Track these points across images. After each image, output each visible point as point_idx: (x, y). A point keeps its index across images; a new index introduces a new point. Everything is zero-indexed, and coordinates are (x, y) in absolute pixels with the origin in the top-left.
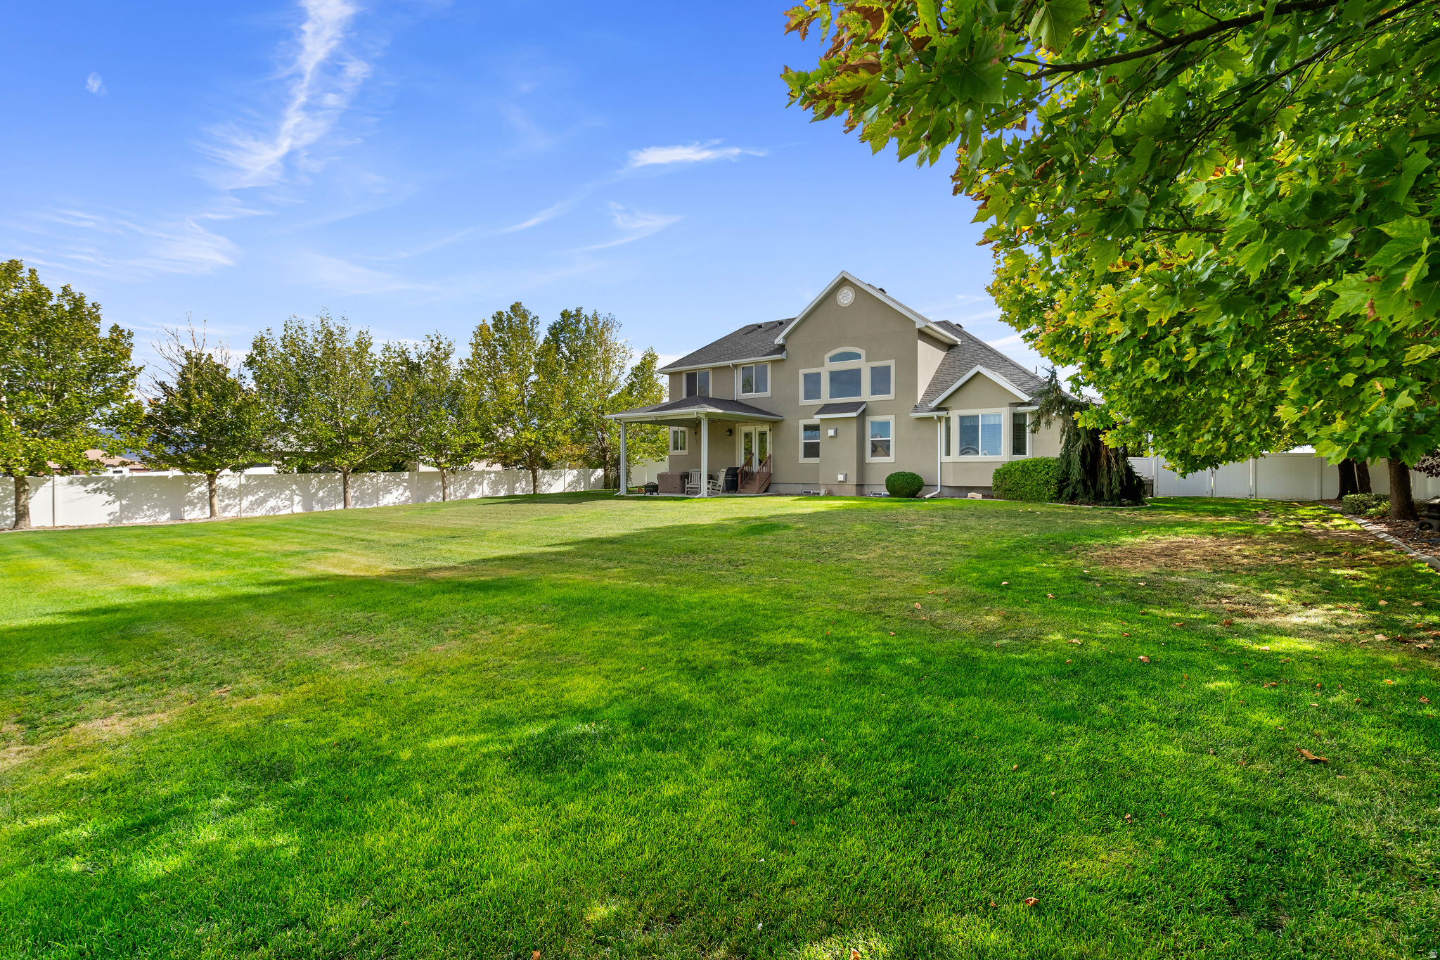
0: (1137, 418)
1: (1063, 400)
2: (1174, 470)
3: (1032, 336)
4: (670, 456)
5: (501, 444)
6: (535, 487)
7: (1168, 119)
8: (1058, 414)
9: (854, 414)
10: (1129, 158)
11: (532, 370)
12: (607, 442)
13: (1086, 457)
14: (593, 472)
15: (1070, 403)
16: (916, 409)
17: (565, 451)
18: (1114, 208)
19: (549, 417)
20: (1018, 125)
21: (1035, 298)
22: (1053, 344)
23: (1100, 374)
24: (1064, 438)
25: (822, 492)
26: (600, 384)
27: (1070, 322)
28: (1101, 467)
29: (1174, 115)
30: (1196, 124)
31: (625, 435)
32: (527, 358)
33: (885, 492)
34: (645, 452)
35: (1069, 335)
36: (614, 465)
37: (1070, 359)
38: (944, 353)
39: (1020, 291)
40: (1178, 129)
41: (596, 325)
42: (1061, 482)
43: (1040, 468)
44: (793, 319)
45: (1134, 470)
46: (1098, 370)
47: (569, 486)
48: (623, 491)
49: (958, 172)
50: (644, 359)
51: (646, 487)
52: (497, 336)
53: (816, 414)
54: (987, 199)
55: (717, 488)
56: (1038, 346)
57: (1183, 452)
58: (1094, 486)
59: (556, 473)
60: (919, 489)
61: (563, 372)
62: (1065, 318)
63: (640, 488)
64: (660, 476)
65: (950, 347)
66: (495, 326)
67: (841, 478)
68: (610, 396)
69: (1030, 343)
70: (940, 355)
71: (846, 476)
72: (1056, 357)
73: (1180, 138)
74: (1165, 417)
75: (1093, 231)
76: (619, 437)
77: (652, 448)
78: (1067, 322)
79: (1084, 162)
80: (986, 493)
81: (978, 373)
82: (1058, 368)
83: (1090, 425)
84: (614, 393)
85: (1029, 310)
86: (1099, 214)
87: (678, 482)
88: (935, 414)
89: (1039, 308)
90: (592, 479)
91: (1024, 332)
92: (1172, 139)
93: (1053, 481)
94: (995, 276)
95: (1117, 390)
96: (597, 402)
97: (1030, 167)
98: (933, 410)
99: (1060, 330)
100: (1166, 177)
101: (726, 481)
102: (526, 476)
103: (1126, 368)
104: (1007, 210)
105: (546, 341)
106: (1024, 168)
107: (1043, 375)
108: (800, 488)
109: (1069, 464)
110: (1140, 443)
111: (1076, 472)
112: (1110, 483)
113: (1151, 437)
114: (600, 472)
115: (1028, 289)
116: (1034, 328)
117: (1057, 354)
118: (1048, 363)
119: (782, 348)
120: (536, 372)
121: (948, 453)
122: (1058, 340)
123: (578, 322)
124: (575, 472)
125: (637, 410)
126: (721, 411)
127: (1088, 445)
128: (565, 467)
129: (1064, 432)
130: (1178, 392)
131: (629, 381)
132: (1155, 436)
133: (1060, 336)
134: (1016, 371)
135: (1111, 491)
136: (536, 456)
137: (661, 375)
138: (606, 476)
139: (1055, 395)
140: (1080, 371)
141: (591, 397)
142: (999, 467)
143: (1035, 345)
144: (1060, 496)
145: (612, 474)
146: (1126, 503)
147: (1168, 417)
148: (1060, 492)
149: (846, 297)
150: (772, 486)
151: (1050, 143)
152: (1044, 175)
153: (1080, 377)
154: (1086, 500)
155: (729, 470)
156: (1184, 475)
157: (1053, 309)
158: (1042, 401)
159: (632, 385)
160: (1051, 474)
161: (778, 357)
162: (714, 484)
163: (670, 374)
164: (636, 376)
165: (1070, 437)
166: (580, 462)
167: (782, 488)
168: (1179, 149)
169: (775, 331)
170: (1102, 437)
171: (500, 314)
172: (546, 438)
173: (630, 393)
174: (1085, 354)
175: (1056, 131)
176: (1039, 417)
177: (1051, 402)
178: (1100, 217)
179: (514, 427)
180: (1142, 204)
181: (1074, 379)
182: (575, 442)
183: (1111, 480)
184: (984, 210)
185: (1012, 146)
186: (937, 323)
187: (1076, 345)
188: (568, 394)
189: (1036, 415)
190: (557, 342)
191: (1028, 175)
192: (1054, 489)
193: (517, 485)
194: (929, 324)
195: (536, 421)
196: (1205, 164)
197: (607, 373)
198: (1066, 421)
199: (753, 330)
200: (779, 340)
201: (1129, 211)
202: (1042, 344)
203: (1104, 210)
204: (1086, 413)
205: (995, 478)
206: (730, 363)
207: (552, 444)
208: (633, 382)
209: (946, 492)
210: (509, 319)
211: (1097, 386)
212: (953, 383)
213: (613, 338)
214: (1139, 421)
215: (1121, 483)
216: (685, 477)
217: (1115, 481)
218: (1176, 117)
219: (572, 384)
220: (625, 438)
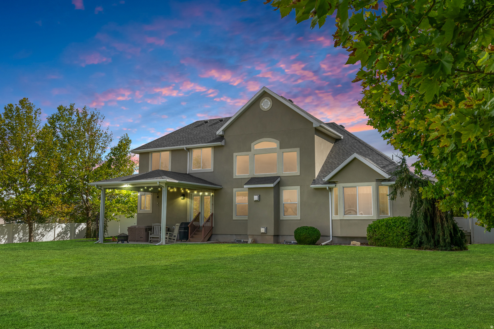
0: (458, 192)
1: (410, 178)
2: (483, 226)
3: (389, 135)
4: (138, 214)
5: (5, 203)
6: (30, 237)
7: (461, 9)
8: (408, 187)
9: (272, 185)
10: (440, 31)
11: (33, 148)
12: (90, 202)
13: (427, 217)
14: (78, 226)
15: (415, 180)
16: (314, 182)
17: (57, 209)
18: (433, 61)
19: (45, 183)
20: (373, 7)
21: (390, 110)
22: (402, 141)
23: (432, 162)
24: (413, 203)
25: (250, 240)
26: (86, 159)
27: (411, 126)
28: (437, 223)
29: (464, 7)
30: (478, 13)
31: (104, 197)
32: (29, 139)
33: (294, 241)
34: (119, 210)
35: (411, 135)
36: (95, 220)
37: (413, 151)
38: (333, 145)
39: (380, 105)
40: (467, 16)
41: (85, 117)
42: (412, 234)
43: (398, 224)
44: (230, 118)
45: (458, 226)
46: (430, 159)
47: (58, 236)
48: (101, 239)
49: (337, 33)
50: (121, 142)
51: (118, 237)
52: (7, 121)
53: (246, 184)
54: (355, 50)
55: (173, 238)
56: (392, 142)
57: (487, 214)
58: (433, 238)
59: (48, 226)
60: (318, 238)
61: (57, 150)
62: (409, 124)
63: (114, 238)
64: (130, 229)
65: (336, 140)
66: (6, 114)
67: (263, 230)
68: (94, 168)
69: (387, 140)
70: (330, 146)
71: (266, 230)
72: (404, 150)
73: (469, 21)
74: (475, 190)
75: (422, 74)
76: (100, 199)
77: (125, 208)
78: (410, 126)
79: (413, 31)
80: (363, 241)
81: (355, 159)
82: (406, 157)
83: (430, 196)
84: (97, 166)
85: (386, 118)
86: (425, 64)
87: (143, 234)
88: (327, 186)
89: (392, 117)
90: (77, 231)
91: (383, 133)
92: (464, 22)
93: (407, 233)
94: (363, 95)
95: (444, 173)
96: (83, 172)
97: (381, 32)
98: (326, 183)
99: (406, 132)
100: (463, 44)
101: (180, 233)
102: (23, 228)
103: (447, 158)
104: (368, 58)
105: (46, 127)
106: (377, 33)
107: (397, 160)
108: (234, 238)
109: (416, 221)
110: (460, 209)
111: (421, 227)
112: (444, 235)
113: (467, 204)
114: (83, 226)
115: (385, 104)
116: (389, 130)
117: (405, 148)
118: (400, 153)
119: (221, 138)
120: (36, 150)
121: (337, 214)
122: (405, 139)
123: (71, 114)
124: (64, 225)
125: (115, 180)
126: (177, 181)
127: (428, 209)
128: (55, 221)
129: (412, 199)
130: (481, 175)
131: (109, 158)
132: (470, 203)
133: (406, 136)
134: (380, 158)
135: (444, 240)
136: (33, 213)
137: (133, 154)
138: (88, 228)
139: (405, 174)
140: (419, 159)
141: (79, 169)
142: (371, 223)
143: (391, 141)
144: (412, 244)
145: (93, 227)
146: (454, 248)
147: (477, 191)
148: (411, 241)
149: (266, 105)
150: (213, 236)
151: (393, 18)
152: (389, 37)
153: (421, 164)
154: (428, 246)
155: (182, 224)
156: (489, 229)
157: (401, 118)
158: (397, 178)
159: (111, 161)
160: (405, 228)
161: (219, 143)
162: (171, 235)
163: (141, 154)
164: (114, 154)
165: (416, 203)
166: (68, 217)
167: (220, 238)
168: (470, 27)
169: (217, 126)
170: (437, 205)
171: (11, 105)
172: (42, 200)
173: (109, 167)
174: (422, 148)
175: (396, 11)
176: (396, 189)
177: (403, 179)
178: (426, 66)
179: (16, 190)
180: (449, 59)
181: (417, 165)
182: (64, 202)
183: (444, 232)
184: (353, 57)
185: (370, 19)
186: (328, 124)
187: (416, 142)
188: (61, 166)
189: (394, 188)
190: (54, 128)
191: (379, 37)
192: (407, 239)
193: (16, 235)
194: (322, 125)
195: (34, 186)
196: (486, 37)
197: (93, 152)
198: (413, 192)
199: (201, 125)
200: (220, 132)
201: (442, 63)
202: (395, 141)
203: (428, 62)
204: (427, 188)
205: (369, 231)
206: (184, 147)
207: (46, 204)
208: (112, 159)
209: (336, 240)
210: (18, 110)
211: (431, 169)
212: (339, 165)
213: (98, 126)
214: (459, 193)
215: (451, 234)
216: (149, 229)
217: (447, 233)
218: (466, 8)
219: (64, 158)
220: (104, 200)
